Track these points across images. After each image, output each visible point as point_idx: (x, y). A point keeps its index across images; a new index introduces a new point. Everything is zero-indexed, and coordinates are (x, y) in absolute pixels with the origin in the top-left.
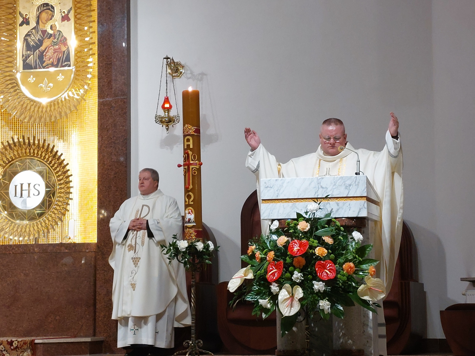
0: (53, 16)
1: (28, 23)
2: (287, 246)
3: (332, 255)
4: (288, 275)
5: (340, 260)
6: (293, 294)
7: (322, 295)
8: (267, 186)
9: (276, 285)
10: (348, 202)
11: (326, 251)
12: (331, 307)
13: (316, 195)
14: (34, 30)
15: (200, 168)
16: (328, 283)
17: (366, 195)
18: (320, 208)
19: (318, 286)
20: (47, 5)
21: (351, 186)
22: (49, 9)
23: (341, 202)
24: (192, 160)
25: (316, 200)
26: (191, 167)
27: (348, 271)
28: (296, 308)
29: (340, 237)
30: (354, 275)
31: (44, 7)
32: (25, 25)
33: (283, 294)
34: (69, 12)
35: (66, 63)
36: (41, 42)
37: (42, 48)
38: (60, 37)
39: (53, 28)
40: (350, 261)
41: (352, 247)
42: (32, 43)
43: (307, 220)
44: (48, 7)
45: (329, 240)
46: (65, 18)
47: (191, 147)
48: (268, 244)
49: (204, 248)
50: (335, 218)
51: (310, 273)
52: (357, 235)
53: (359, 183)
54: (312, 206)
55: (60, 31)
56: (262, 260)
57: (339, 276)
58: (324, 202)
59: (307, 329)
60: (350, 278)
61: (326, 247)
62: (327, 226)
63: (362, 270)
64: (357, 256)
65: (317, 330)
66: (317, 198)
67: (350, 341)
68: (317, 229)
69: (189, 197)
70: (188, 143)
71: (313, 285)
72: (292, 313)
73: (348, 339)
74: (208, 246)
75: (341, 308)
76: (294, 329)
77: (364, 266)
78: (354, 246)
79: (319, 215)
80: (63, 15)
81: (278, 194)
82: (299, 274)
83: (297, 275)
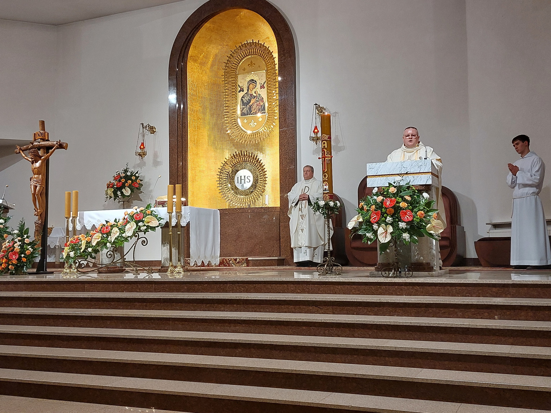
0: (256, 86)
1: (243, 91)
2: (382, 202)
3: (410, 207)
4: (384, 218)
5: (415, 210)
6: (386, 230)
7: (405, 230)
8: (370, 168)
9: (376, 225)
10: (420, 175)
11: (407, 205)
12: (410, 238)
13: (400, 172)
14: (246, 94)
15: (331, 159)
16: (408, 223)
17: (431, 171)
18: (403, 180)
19: (402, 225)
20: (253, 80)
21: (422, 166)
22: (254, 83)
23: (416, 176)
24: (327, 155)
25: (400, 175)
26: (326, 159)
27: (420, 216)
28: (389, 238)
29: (415, 196)
30: (424, 219)
31: (251, 81)
32: (241, 92)
33: (381, 230)
34: (264, 83)
35: (263, 111)
36: (250, 101)
37: (251, 104)
38: (260, 97)
39: (256, 93)
40: (421, 210)
41: (423, 202)
42: (245, 101)
43: (395, 187)
44: (253, 82)
45: (408, 198)
46: (262, 87)
47: (326, 147)
48: (371, 202)
49: (334, 204)
50: (412, 185)
51: (397, 218)
52: (425, 195)
53: (426, 164)
54: (398, 178)
55: (260, 94)
56: (368, 210)
57: (415, 219)
58: (405, 176)
59: (395, 251)
60: (421, 220)
61: (407, 202)
62: (407, 190)
63: (429, 216)
64: (426, 207)
65: (401, 251)
66: (401, 174)
67: (422, 258)
68: (401, 192)
69: (325, 176)
70: (324, 145)
71: (399, 224)
72: (386, 242)
73: (421, 256)
74: (337, 204)
75: (416, 238)
76: (388, 251)
77: (430, 214)
78: (424, 202)
79: (402, 184)
80: (261, 85)
81: (377, 172)
82: (390, 218)
83: (389, 219)
